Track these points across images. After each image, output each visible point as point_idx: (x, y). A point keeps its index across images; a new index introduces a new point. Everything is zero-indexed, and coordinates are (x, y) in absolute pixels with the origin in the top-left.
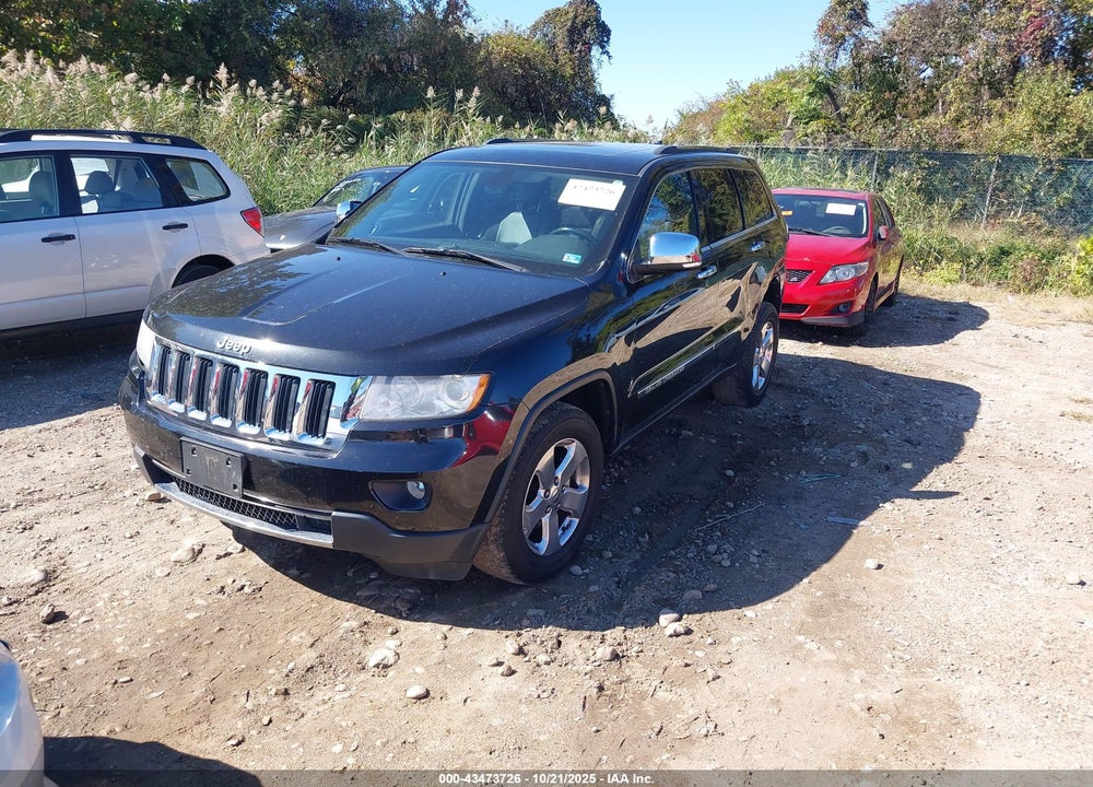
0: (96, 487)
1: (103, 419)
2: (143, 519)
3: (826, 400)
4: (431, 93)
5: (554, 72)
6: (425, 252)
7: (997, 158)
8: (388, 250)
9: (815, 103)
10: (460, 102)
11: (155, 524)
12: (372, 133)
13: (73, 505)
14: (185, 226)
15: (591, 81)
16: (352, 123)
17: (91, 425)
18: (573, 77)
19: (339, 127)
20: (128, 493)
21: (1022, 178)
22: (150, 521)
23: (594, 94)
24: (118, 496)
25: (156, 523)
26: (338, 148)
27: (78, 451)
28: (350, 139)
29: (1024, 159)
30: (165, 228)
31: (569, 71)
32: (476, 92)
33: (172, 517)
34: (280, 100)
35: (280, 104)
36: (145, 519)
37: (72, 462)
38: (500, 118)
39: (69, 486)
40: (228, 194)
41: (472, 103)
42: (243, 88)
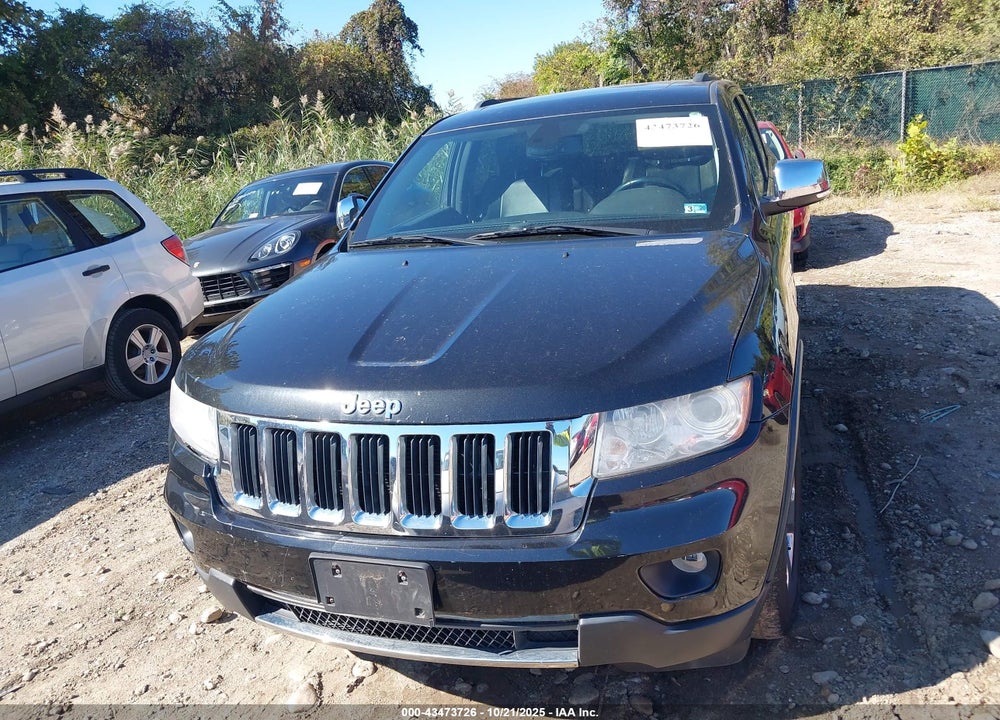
0: (125, 618)
1: (85, 517)
2: (214, 654)
3: (851, 327)
4: (276, 103)
5: (372, 72)
6: (500, 237)
7: (800, 86)
8: (450, 243)
9: (621, 63)
10: (307, 107)
11: (236, 656)
12: (219, 153)
13: (112, 653)
14: (106, 268)
15: (406, 76)
16: (201, 146)
17: (76, 530)
18: (391, 73)
19: (190, 151)
20: (174, 617)
21: (825, 99)
22: (226, 654)
23: (414, 88)
24: (163, 625)
25: (236, 654)
26: (194, 172)
27: (77, 571)
28: (203, 161)
29: (822, 82)
30: (86, 274)
31: (386, 69)
32: (320, 96)
33: (251, 639)
34: (123, 133)
35: (124, 136)
36: (217, 654)
37: (76, 589)
38: (352, 116)
39: (88, 625)
40: (142, 225)
41: (319, 106)
42: (81, 126)
